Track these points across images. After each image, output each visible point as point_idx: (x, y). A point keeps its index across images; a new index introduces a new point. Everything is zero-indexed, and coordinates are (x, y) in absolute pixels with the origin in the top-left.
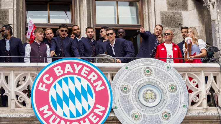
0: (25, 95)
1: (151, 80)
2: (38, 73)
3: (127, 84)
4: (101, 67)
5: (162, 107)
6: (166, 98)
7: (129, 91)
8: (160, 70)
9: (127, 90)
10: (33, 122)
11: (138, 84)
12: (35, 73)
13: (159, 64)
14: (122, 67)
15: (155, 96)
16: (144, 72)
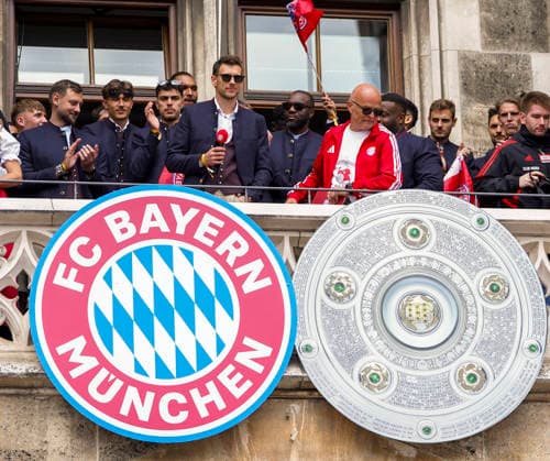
0: (10, 305)
1: (424, 262)
2: (54, 232)
3: (346, 273)
4: (260, 216)
5: (459, 349)
6: (472, 319)
7: (352, 296)
9: (346, 291)
10: (35, 391)
11: (381, 272)
12: (45, 232)
13: (452, 208)
15: (437, 314)
16: (401, 235)
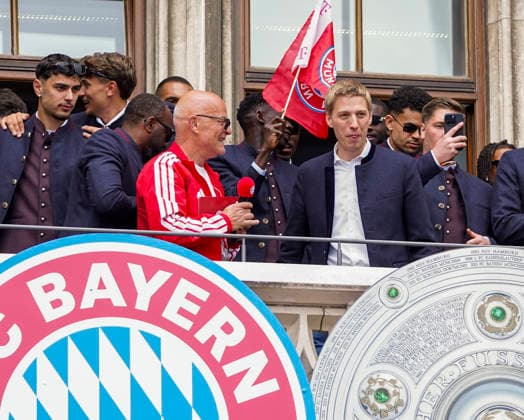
1: (511, 359)
3: (392, 373)
4: (264, 283)
7: (400, 409)
9: (392, 402)
11: (445, 374)
14: (366, 288)
16: (477, 316)
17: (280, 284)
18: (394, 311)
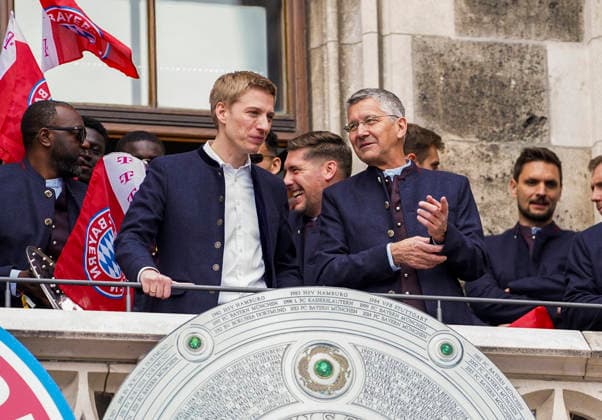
4: (33, 333)
8: (395, 365)
13: (394, 323)
16: (297, 371)
17: (54, 333)
18: (196, 365)
